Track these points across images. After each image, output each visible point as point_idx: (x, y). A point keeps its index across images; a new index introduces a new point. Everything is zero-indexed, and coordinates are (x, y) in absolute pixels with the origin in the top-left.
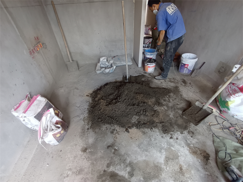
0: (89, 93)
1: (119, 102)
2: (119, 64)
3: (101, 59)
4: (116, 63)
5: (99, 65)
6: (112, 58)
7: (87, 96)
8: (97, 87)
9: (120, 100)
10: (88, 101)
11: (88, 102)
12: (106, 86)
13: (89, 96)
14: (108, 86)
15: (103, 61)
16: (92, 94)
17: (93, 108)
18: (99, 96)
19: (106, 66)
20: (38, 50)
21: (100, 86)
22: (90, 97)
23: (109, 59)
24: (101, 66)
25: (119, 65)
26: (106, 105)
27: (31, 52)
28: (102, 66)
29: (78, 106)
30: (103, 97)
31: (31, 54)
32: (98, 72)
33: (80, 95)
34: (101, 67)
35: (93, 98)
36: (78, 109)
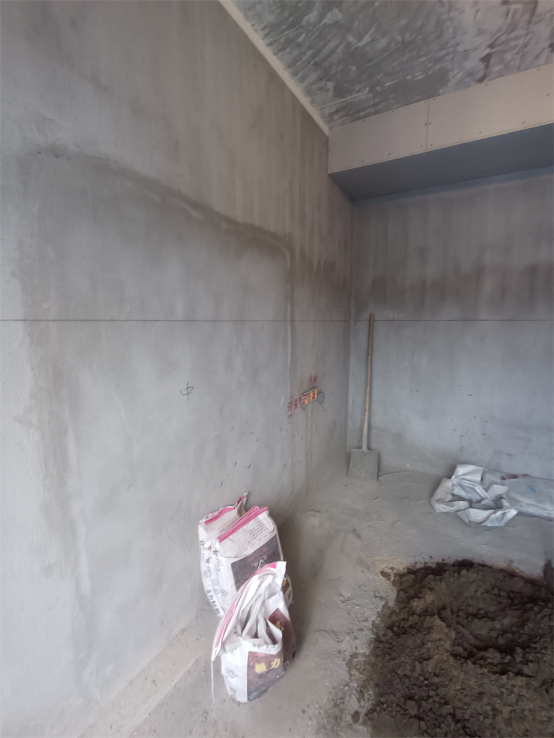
0: (392, 568)
1: (519, 673)
2: (530, 505)
3: (461, 470)
4: (518, 501)
5: (448, 484)
6: (503, 478)
7: (384, 574)
8: (428, 559)
9: (526, 670)
10: (382, 594)
11: (382, 598)
12: (464, 572)
13: (389, 579)
14: (473, 575)
15: (468, 477)
16: (401, 576)
17: (397, 635)
18: (429, 597)
19: (475, 497)
20: (306, 403)
21: (437, 558)
22: (394, 583)
23: (489, 477)
24: (453, 490)
25: (532, 510)
26: (455, 655)
27: (292, 405)
28: (457, 491)
29: (347, 594)
30: (444, 608)
31: (290, 407)
32: (441, 508)
33: (360, 561)
34: (453, 495)
35: (403, 595)
36: (342, 605)
